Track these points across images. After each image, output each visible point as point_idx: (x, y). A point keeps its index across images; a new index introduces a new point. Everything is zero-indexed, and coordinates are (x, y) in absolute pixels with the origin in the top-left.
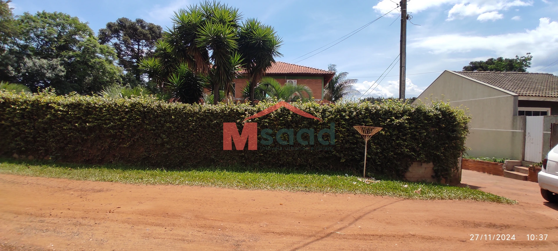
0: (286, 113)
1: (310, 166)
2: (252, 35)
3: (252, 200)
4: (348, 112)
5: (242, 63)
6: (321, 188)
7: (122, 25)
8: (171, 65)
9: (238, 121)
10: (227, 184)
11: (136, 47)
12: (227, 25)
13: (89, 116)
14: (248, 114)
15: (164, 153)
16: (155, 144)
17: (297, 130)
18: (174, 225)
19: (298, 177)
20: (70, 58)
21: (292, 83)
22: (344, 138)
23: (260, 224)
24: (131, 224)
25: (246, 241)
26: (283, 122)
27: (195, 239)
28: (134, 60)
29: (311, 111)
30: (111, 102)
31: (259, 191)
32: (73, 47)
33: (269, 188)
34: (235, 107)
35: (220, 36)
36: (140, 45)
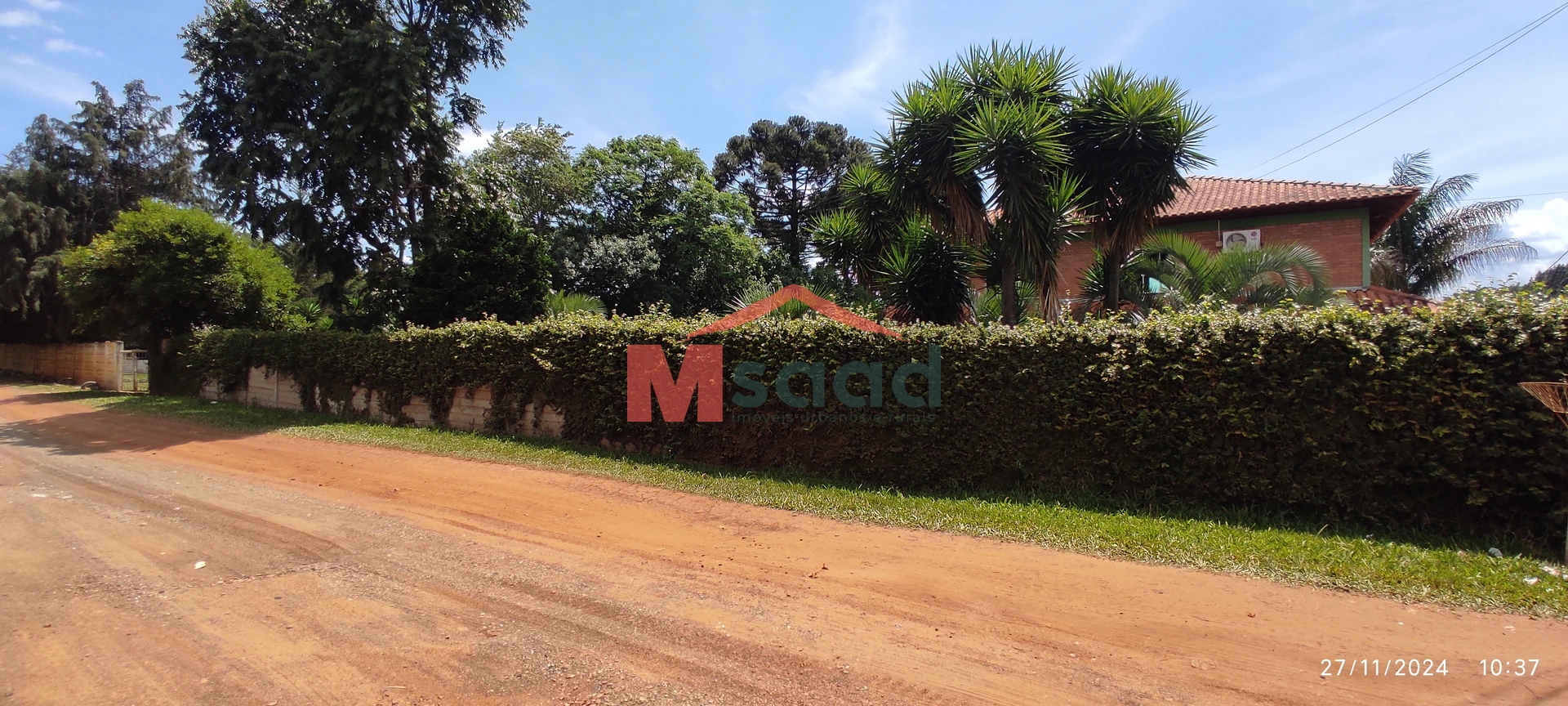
0: (1244, 342)
1: (1341, 511)
2: (1107, 116)
3: (1155, 591)
4: (1493, 333)
5: (1081, 202)
6: (1394, 584)
7: (760, 138)
8: (885, 226)
9: (1090, 368)
10: (1072, 542)
11: (789, 185)
12: (1035, 103)
13: (733, 362)
14: (1120, 348)
15: (894, 450)
16: (871, 427)
17: (1284, 397)
18: (954, 625)
19: (1299, 543)
20: (664, 229)
21: (1244, 239)
22: (1481, 422)
23: (1191, 660)
24: (858, 608)
25: (1154, 697)
26: (1234, 372)
27: (1014, 667)
28: (786, 219)
29: (1337, 335)
30: (776, 329)
31: (1171, 569)
32: (669, 205)
33: (1202, 564)
34: (1078, 330)
35: (1018, 137)
36: (798, 180)
